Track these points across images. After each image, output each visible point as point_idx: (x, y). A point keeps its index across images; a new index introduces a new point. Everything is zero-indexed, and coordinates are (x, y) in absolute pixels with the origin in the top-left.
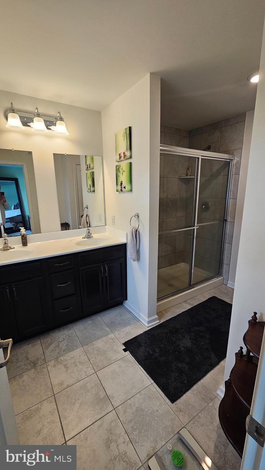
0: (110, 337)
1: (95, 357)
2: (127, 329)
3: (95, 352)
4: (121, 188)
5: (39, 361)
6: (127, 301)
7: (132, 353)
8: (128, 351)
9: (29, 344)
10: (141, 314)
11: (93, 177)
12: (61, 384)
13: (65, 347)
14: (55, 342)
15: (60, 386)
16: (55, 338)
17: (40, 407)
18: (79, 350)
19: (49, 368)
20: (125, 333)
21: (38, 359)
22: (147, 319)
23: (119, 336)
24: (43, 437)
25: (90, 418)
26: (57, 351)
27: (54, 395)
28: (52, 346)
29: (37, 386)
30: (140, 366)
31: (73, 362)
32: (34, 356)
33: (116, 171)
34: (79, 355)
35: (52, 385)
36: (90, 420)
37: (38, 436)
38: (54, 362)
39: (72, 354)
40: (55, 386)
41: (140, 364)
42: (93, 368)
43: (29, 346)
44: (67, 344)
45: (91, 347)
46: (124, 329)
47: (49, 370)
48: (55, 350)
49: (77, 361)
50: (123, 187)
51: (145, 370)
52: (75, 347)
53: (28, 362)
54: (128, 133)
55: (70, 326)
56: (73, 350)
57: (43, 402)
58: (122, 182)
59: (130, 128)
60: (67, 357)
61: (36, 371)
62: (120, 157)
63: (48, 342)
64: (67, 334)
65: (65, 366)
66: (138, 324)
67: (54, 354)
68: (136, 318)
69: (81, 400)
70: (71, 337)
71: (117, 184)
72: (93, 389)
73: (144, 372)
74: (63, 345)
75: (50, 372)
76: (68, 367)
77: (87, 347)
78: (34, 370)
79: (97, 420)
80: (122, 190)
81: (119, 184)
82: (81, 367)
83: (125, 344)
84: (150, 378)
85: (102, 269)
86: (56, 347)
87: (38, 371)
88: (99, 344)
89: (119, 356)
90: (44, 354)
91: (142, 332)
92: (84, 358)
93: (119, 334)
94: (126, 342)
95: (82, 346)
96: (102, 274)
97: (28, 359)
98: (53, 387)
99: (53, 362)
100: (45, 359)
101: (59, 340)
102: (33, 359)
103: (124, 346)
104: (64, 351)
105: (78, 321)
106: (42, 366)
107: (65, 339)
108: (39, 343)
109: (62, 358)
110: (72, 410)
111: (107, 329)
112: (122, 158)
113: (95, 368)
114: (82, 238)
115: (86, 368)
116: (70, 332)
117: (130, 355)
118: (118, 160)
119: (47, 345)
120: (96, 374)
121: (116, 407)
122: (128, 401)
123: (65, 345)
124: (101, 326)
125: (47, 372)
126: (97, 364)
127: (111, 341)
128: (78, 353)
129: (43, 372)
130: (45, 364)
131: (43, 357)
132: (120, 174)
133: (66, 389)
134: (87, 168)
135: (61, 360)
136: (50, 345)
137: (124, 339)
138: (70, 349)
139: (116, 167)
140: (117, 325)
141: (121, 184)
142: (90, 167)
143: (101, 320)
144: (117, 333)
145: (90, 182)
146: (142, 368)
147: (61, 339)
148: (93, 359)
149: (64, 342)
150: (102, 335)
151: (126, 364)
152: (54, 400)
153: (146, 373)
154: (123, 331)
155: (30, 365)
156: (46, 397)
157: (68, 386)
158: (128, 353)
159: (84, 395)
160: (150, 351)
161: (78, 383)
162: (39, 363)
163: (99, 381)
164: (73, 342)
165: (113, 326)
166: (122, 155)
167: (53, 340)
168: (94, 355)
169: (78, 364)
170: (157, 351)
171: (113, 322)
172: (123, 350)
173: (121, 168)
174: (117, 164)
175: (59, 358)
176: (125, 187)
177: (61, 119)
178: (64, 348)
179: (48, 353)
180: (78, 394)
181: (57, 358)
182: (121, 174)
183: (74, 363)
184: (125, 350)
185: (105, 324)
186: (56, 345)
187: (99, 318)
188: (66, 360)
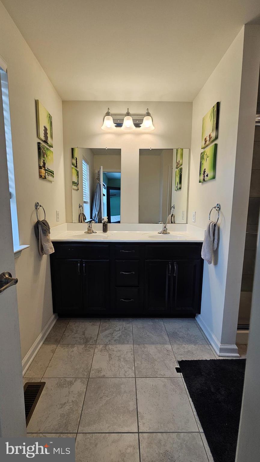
0: (166, 347)
1: (141, 361)
2: (190, 346)
3: (144, 356)
4: (204, 178)
5: (91, 340)
6: (199, 315)
7: (186, 378)
8: (181, 373)
9: (90, 322)
10: (213, 337)
11: (180, 173)
12: (99, 371)
13: (118, 337)
14: (111, 329)
15: (97, 372)
16: (113, 326)
17: (73, 381)
18: (128, 346)
19: (96, 350)
20: (186, 350)
21: (91, 338)
22: (219, 345)
23: (177, 350)
24: (63, 413)
25: (109, 425)
26: (109, 338)
27: (89, 378)
28: (107, 332)
29: (80, 362)
30: (190, 399)
31: (119, 355)
32: (89, 334)
33: (201, 159)
34: (127, 352)
35: (91, 367)
36: (109, 427)
37: (60, 408)
38: (103, 347)
39: (120, 347)
40: (93, 370)
41: (191, 397)
42: (134, 371)
43: (90, 323)
44: (120, 336)
45: (142, 349)
46: (186, 346)
47: (95, 352)
48: (108, 337)
49: (123, 356)
50: (205, 175)
51: (195, 408)
52: (126, 342)
53: (83, 336)
54: (215, 110)
55: (131, 320)
56: (123, 343)
57: (77, 379)
58: (205, 169)
59: (218, 104)
60: (116, 348)
61: (85, 348)
62: (206, 142)
63: (105, 326)
64: (124, 326)
65: (110, 355)
66: (207, 347)
67: (105, 340)
68: (207, 340)
69: (109, 399)
70: (127, 330)
71: (200, 174)
72: (125, 395)
73: (194, 410)
74: (117, 335)
75: (95, 354)
76: (111, 358)
77: (138, 346)
78: (84, 346)
79: (115, 432)
80: (204, 180)
81: (202, 173)
82: (123, 363)
83: (180, 363)
84: (199, 422)
85: (170, 266)
86: (110, 334)
87: (87, 349)
88: (152, 349)
89: (168, 374)
90: (98, 335)
91: (209, 359)
92: (130, 356)
93: (178, 349)
94: (182, 361)
95: (133, 344)
96: (170, 272)
97: (84, 334)
98: (91, 370)
99: (101, 346)
100: (96, 341)
101: (115, 329)
102: (88, 336)
103: (178, 365)
104: (115, 341)
105: (139, 318)
106: (91, 346)
107: (120, 330)
108: (98, 324)
109: (110, 347)
110: (97, 404)
111: (167, 338)
112: (208, 143)
113: (137, 372)
114: (158, 233)
115: (128, 368)
116: (128, 325)
117: (183, 379)
118: (204, 146)
119: (104, 328)
120: (135, 379)
121: (141, 431)
122: (158, 434)
123: (119, 335)
124: (161, 332)
125: (93, 353)
126: (140, 370)
127: (165, 352)
128: (126, 348)
129: (90, 351)
130: (95, 345)
131: (95, 338)
132: (204, 162)
133: (101, 379)
134: (177, 165)
135: (109, 349)
136: (106, 330)
137: (182, 356)
138: (121, 341)
139: (201, 155)
140: (179, 338)
141: (204, 172)
142: (179, 164)
143: (163, 325)
144: (175, 347)
145: (178, 180)
146: (192, 403)
147: (117, 329)
148: (138, 362)
149: (118, 332)
150: (158, 342)
151: (174, 386)
152: (87, 383)
153: (195, 413)
154: (184, 347)
155: (83, 340)
156: (81, 376)
157: (104, 377)
158: (180, 375)
159: (114, 394)
160: (212, 388)
161: (114, 379)
162: (90, 342)
163: (135, 389)
164: (127, 336)
165: (174, 337)
166: (208, 139)
167: (110, 327)
168: (141, 358)
169: (122, 360)
170: (223, 393)
171: (176, 333)
172: (176, 368)
173: (205, 154)
174: (203, 150)
175: (108, 346)
176: (207, 176)
177: (148, 114)
178: (116, 338)
179: (101, 335)
180: (109, 390)
181: (106, 345)
182: (205, 160)
183: (119, 357)
184: (178, 370)
185: (166, 331)
186: (110, 332)
187: (162, 323)
188: (113, 351)
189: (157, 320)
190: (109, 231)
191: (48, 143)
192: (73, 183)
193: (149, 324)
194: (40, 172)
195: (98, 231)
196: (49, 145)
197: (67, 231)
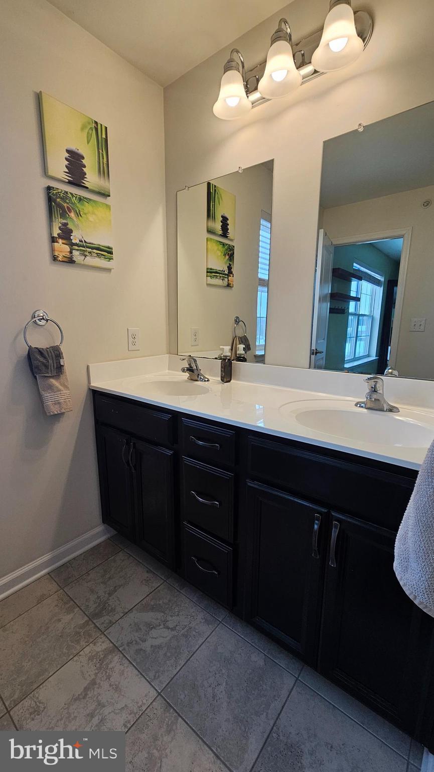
5: (106, 618)
13: (152, 646)
14: (162, 614)
16: (174, 606)
18: (146, 689)
21: (113, 609)
26: (136, 636)
28: (149, 616)
31: (104, 700)
34: (125, 706)
38: (105, 649)
39: (129, 677)
63: (160, 599)
64: (193, 624)
67: (126, 635)
74: (156, 637)
77: (161, 709)
86: (149, 625)
88: (179, 752)
95: (159, 694)
99: (105, 645)
100: (112, 624)
101: (170, 618)
104: (139, 652)
106: (92, 631)
107: (175, 630)
109: (116, 661)
119: (155, 602)
123: (159, 643)
124: (257, 712)
128: (135, 693)
130: (98, 634)
135: (108, 665)
136: (153, 609)
138: (146, 663)
147: (173, 621)
149: (166, 633)
162: (101, 621)
164: (170, 657)
167: (167, 605)
178: (147, 645)
185: (272, 723)
186: (154, 620)
187: (289, 681)
188: (109, 677)
189: (283, 661)
190: (238, 380)
191: (87, 188)
192: (207, 272)
193: (254, 658)
194: (53, 250)
195: (214, 378)
196: (90, 189)
197: (167, 371)
